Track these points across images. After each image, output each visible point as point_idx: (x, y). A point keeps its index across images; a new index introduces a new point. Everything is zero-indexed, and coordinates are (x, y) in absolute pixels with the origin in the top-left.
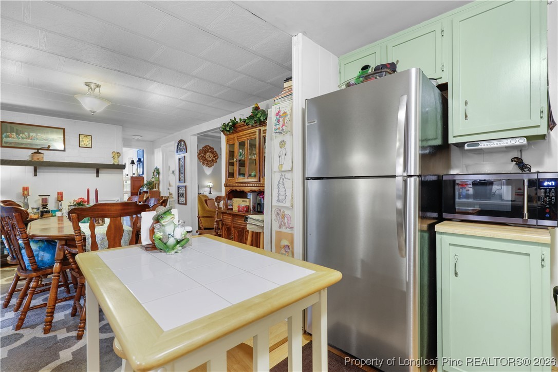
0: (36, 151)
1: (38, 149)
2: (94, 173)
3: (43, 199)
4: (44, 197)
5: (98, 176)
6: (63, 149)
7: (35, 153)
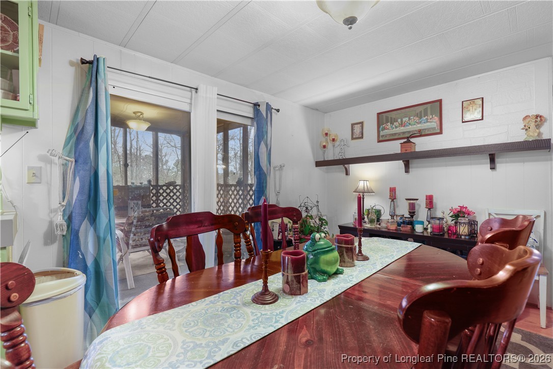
0: (406, 140)
1: (408, 138)
2: (487, 164)
3: (410, 204)
4: (412, 201)
5: (493, 168)
6: (439, 131)
7: (404, 142)
